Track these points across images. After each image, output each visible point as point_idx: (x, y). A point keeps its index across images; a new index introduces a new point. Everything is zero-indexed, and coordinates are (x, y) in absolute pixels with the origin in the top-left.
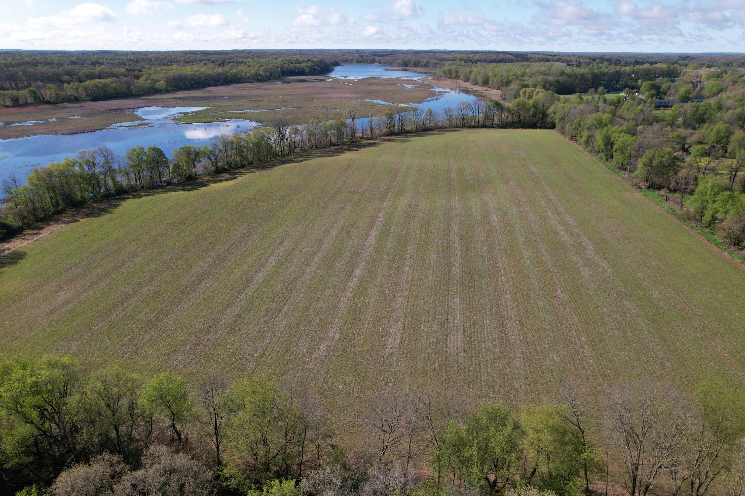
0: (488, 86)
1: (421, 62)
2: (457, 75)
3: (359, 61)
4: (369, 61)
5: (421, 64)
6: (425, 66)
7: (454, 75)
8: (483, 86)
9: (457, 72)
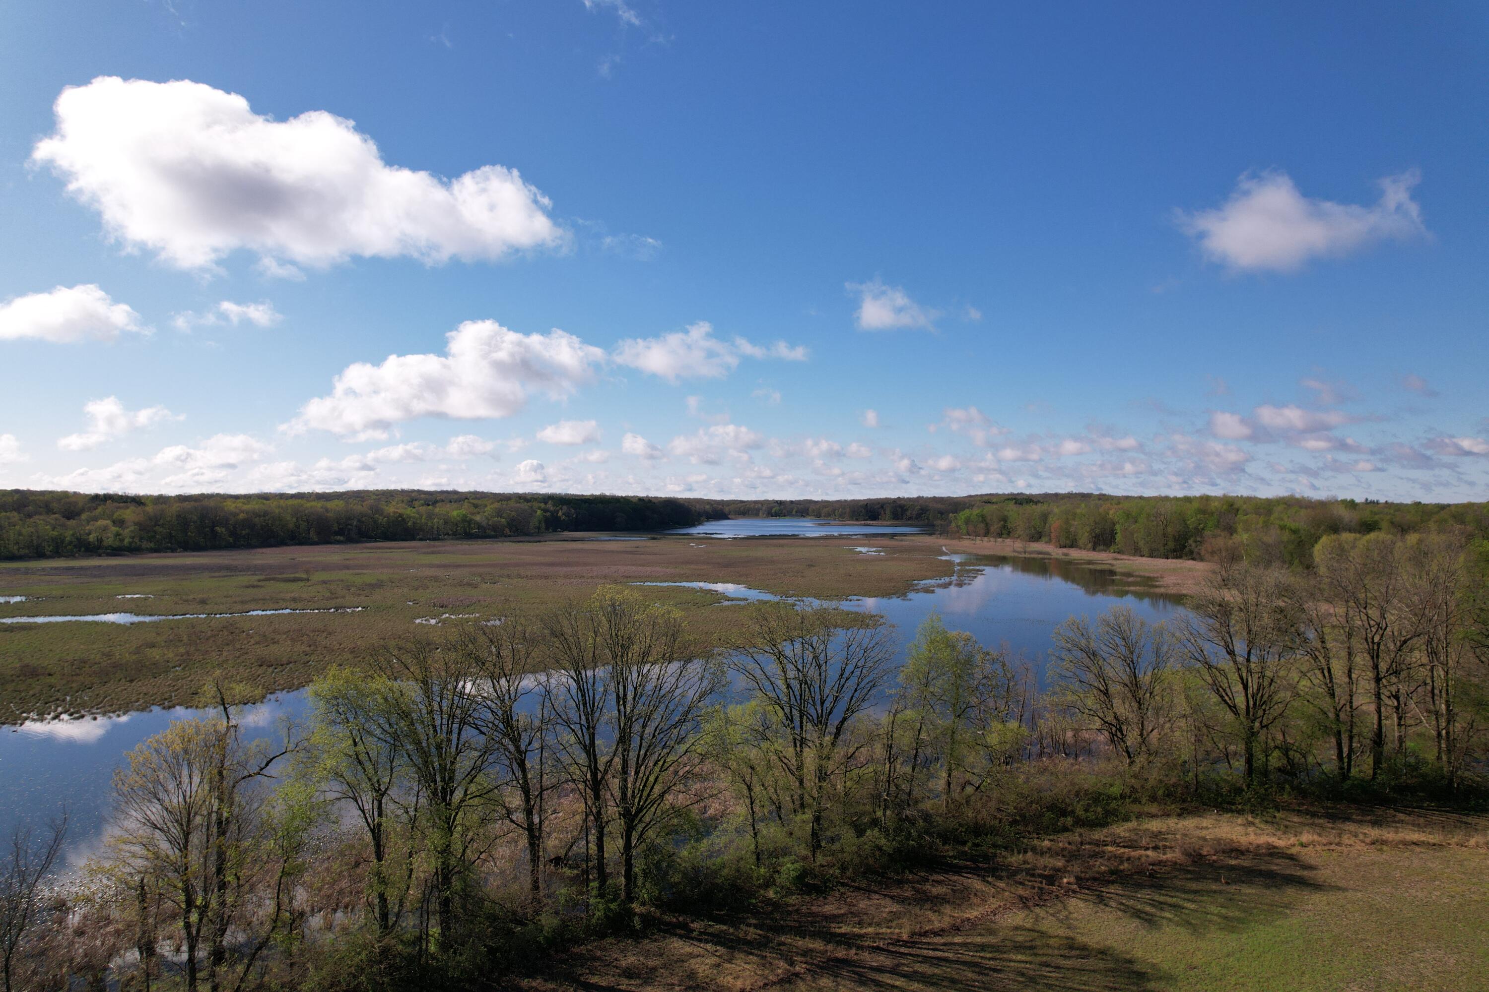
0: (1112, 548)
1: (907, 510)
2: (1004, 527)
3: (773, 511)
4: (794, 512)
5: (908, 513)
6: (916, 518)
7: (995, 528)
8: (1094, 549)
9: (1005, 519)
